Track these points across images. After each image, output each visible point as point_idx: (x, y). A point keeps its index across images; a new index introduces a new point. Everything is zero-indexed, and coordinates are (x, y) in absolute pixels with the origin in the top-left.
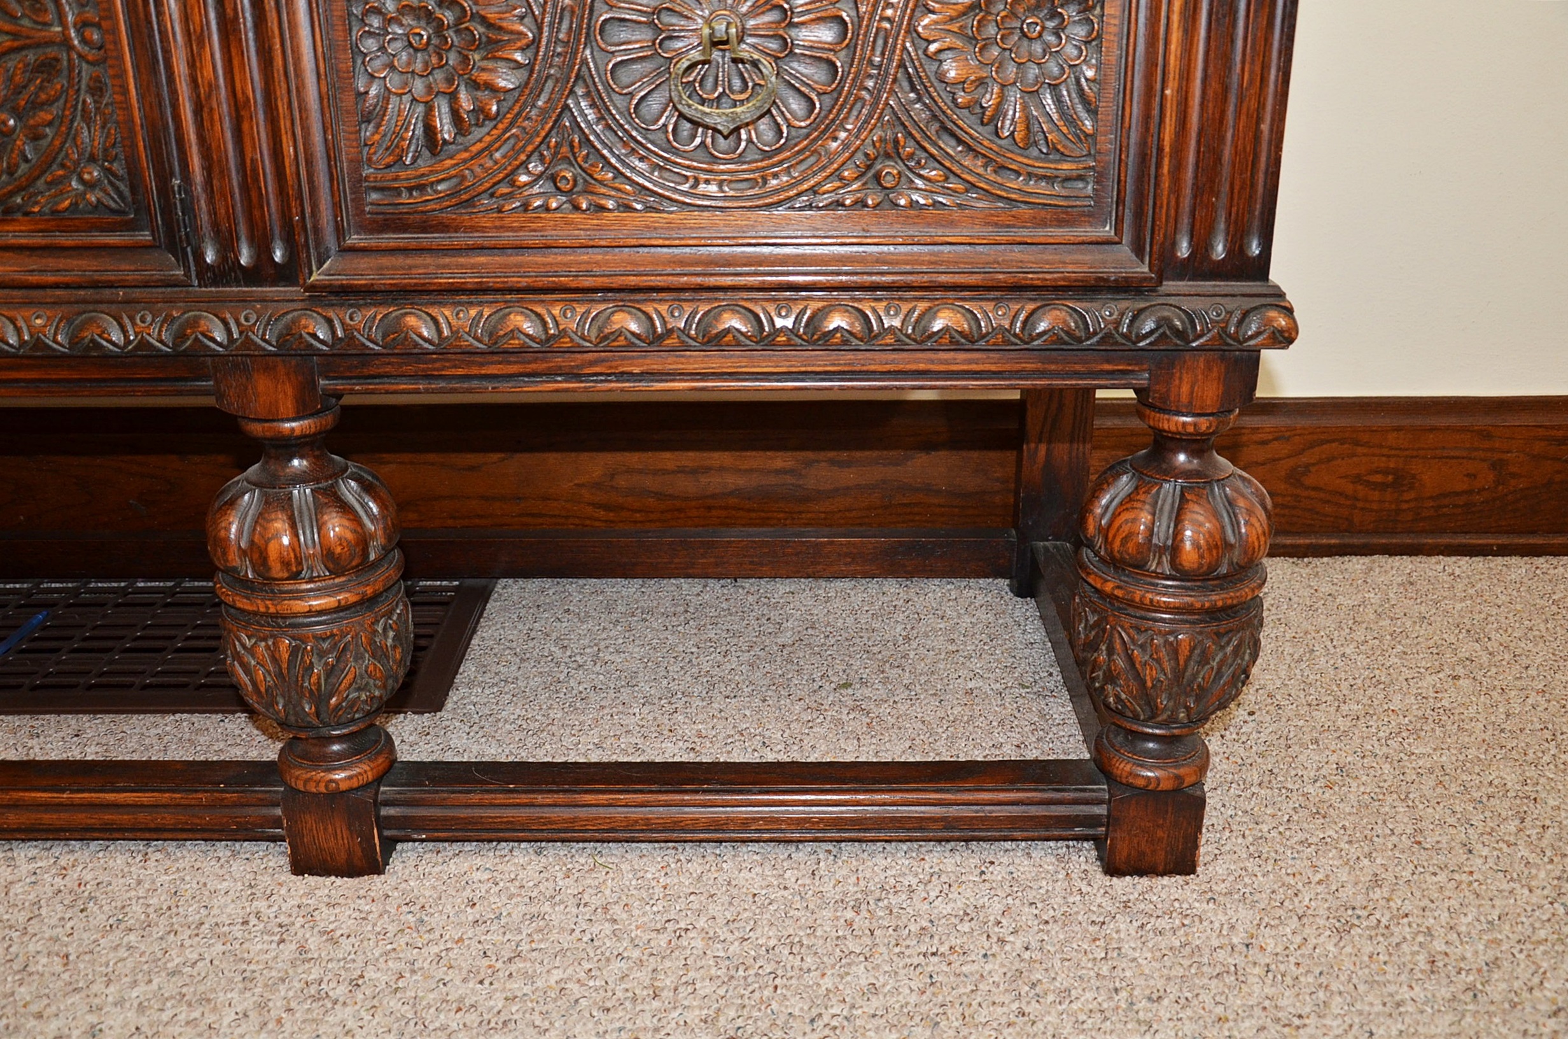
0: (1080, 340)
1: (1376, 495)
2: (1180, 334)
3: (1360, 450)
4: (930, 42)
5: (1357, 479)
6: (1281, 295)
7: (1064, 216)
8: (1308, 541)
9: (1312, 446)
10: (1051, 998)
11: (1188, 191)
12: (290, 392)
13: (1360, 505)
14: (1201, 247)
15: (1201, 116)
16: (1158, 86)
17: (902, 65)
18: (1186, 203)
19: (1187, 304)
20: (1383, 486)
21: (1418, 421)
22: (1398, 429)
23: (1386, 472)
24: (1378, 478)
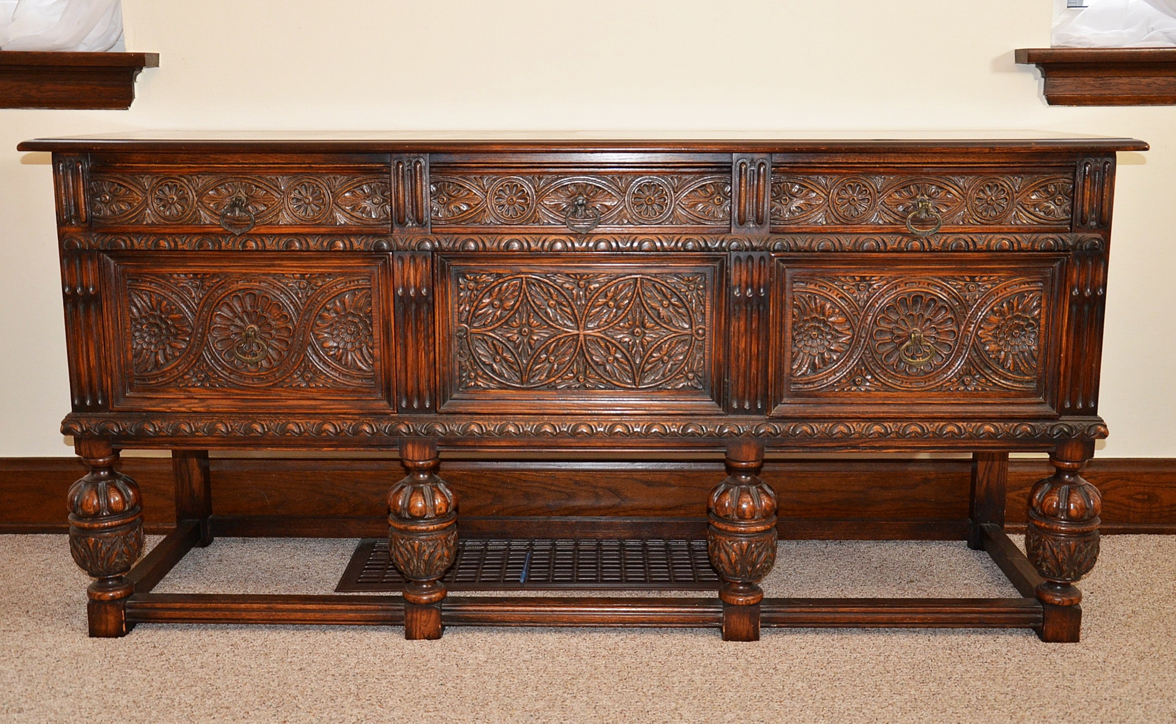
0: (1033, 436)
1: (1139, 505)
2: (1067, 434)
3: (1130, 483)
4: (982, 338)
5: (1130, 497)
6: (1102, 421)
7: (1026, 394)
8: (1108, 527)
9: (1107, 481)
10: (1034, 674)
11: (1068, 385)
12: (754, 451)
13: (1132, 509)
14: (1074, 405)
15: (1073, 361)
16: (1058, 353)
17: (973, 345)
18: (1068, 390)
19: (1070, 424)
20: (1143, 501)
21: (1158, 470)
22: (1148, 473)
23: (1144, 494)
24: (1140, 497)
